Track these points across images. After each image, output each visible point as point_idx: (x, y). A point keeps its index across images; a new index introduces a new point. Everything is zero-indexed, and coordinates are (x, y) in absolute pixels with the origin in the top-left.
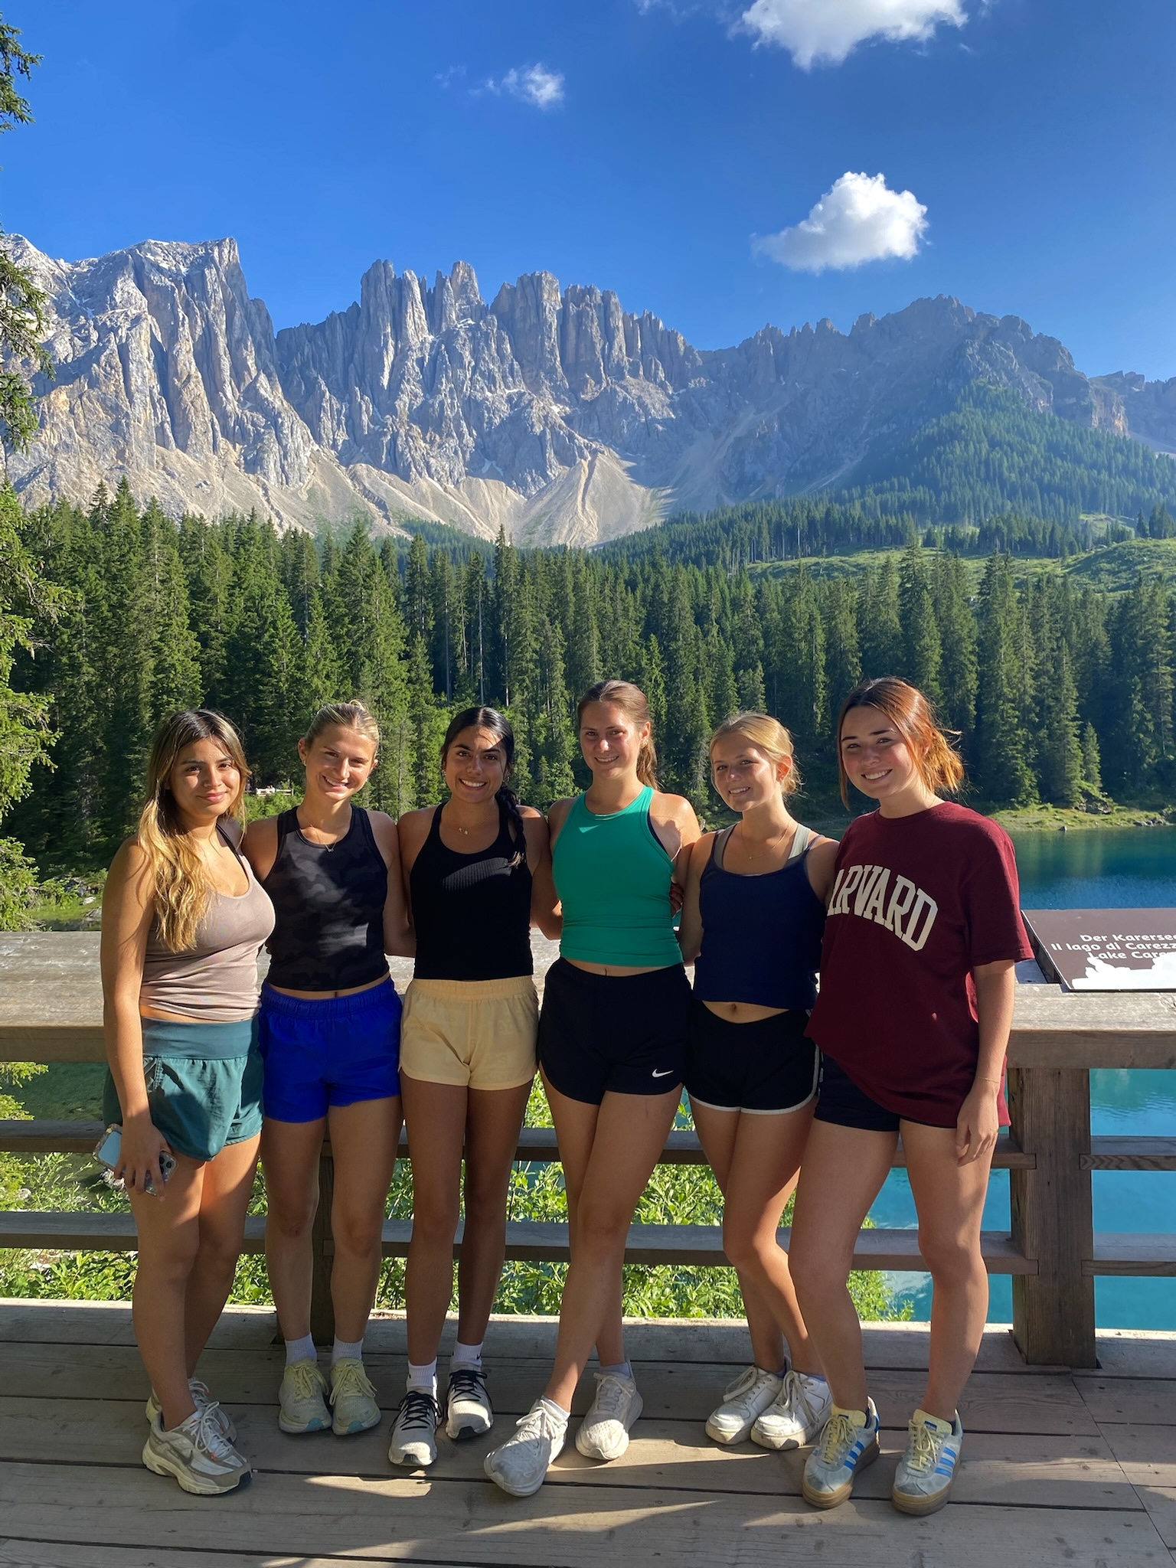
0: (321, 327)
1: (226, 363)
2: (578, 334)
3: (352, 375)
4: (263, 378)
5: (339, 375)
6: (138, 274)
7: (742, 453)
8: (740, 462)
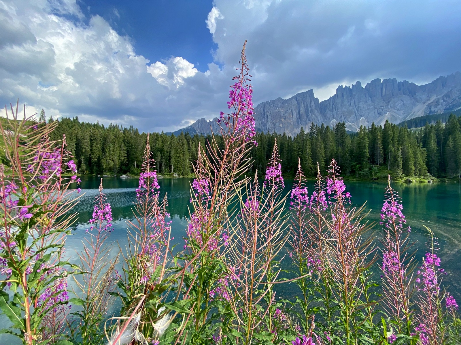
0: (328, 100)
1: (310, 109)
3: (334, 107)
4: (316, 111)
5: (331, 107)
6: (296, 98)
7: (431, 106)
8: (430, 108)
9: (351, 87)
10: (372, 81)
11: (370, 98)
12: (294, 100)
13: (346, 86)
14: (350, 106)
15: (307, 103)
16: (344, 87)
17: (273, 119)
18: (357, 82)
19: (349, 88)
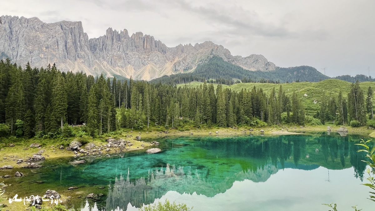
1: (78, 44)
3: (104, 47)
4: (86, 47)
6: (61, 26)
7: (176, 65)
8: (175, 67)
9: (119, 33)
10: (136, 33)
12: (58, 28)
13: (115, 30)
14: (119, 51)
15: (75, 36)
16: (114, 30)
17: (27, 43)
18: (125, 29)
19: (118, 33)
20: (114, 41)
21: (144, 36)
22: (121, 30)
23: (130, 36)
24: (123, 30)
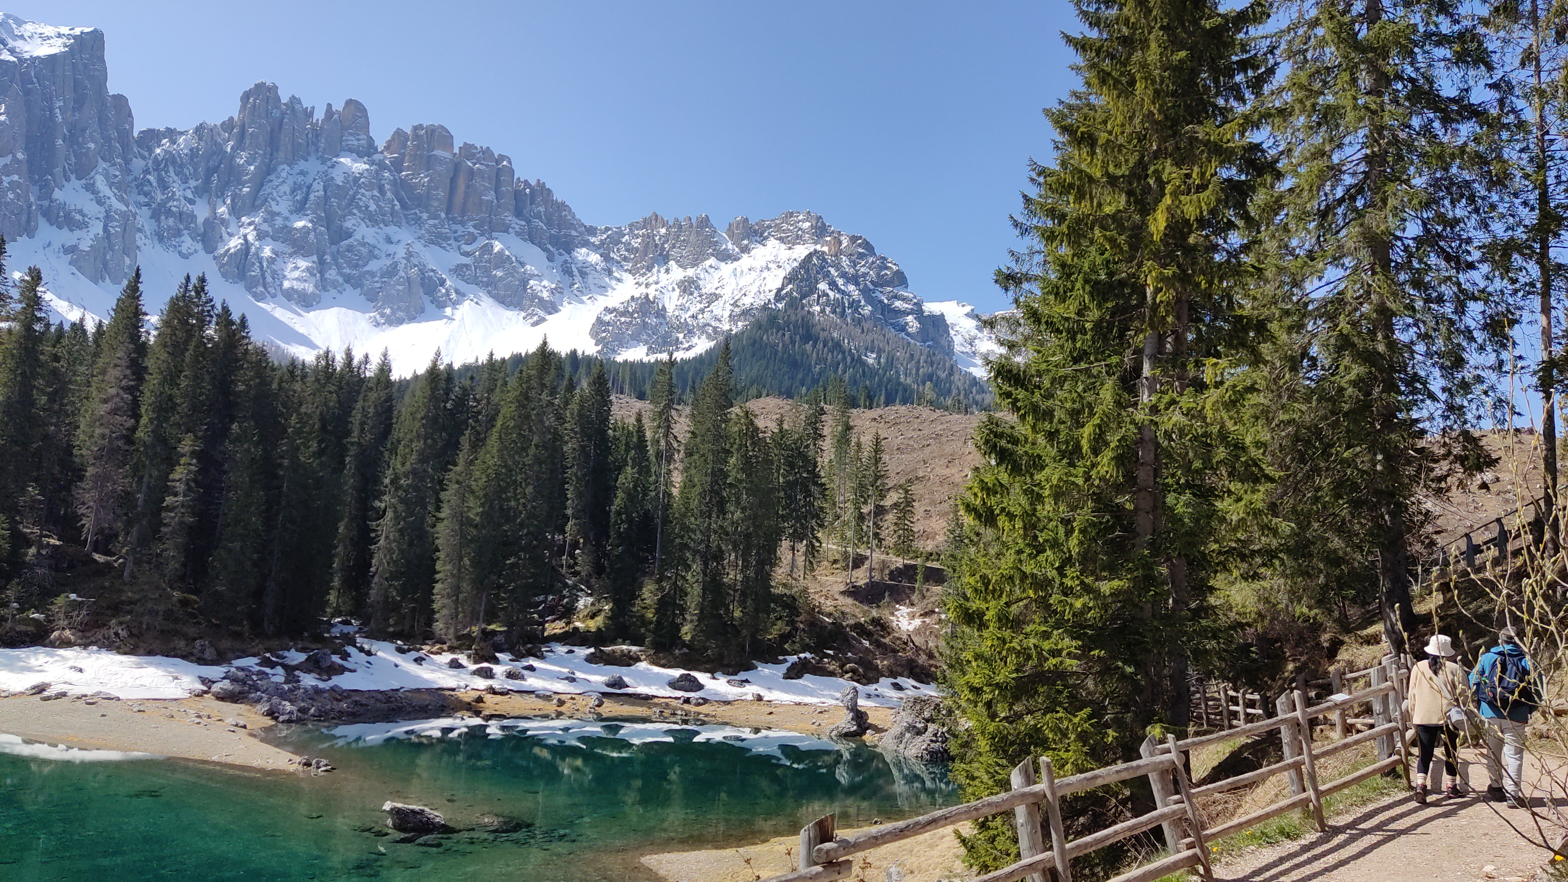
2: (468, 187)
9: (319, 115)
10: (416, 128)
11: (398, 207)
13: (294, 100)
16: (284, 99)
18: (349, 102)
19: (309, 114)
20: (281, 155)
21: (456, 150)
22: (329, 105)
23: (380, 144)
24: (338, 106)
